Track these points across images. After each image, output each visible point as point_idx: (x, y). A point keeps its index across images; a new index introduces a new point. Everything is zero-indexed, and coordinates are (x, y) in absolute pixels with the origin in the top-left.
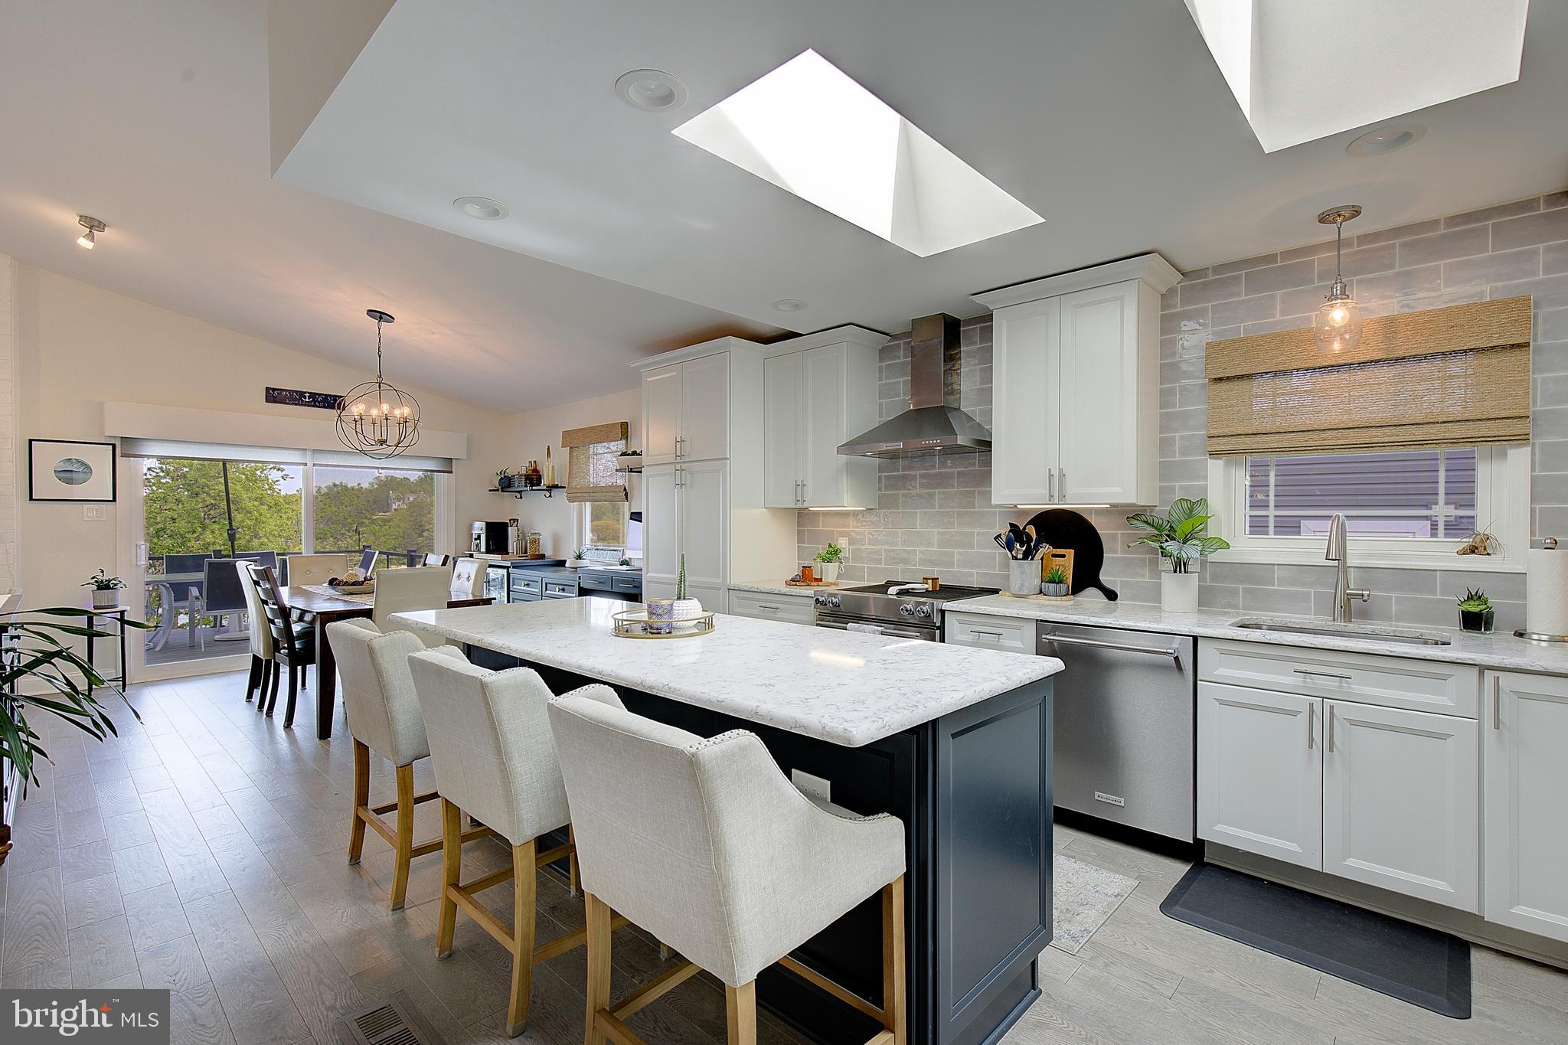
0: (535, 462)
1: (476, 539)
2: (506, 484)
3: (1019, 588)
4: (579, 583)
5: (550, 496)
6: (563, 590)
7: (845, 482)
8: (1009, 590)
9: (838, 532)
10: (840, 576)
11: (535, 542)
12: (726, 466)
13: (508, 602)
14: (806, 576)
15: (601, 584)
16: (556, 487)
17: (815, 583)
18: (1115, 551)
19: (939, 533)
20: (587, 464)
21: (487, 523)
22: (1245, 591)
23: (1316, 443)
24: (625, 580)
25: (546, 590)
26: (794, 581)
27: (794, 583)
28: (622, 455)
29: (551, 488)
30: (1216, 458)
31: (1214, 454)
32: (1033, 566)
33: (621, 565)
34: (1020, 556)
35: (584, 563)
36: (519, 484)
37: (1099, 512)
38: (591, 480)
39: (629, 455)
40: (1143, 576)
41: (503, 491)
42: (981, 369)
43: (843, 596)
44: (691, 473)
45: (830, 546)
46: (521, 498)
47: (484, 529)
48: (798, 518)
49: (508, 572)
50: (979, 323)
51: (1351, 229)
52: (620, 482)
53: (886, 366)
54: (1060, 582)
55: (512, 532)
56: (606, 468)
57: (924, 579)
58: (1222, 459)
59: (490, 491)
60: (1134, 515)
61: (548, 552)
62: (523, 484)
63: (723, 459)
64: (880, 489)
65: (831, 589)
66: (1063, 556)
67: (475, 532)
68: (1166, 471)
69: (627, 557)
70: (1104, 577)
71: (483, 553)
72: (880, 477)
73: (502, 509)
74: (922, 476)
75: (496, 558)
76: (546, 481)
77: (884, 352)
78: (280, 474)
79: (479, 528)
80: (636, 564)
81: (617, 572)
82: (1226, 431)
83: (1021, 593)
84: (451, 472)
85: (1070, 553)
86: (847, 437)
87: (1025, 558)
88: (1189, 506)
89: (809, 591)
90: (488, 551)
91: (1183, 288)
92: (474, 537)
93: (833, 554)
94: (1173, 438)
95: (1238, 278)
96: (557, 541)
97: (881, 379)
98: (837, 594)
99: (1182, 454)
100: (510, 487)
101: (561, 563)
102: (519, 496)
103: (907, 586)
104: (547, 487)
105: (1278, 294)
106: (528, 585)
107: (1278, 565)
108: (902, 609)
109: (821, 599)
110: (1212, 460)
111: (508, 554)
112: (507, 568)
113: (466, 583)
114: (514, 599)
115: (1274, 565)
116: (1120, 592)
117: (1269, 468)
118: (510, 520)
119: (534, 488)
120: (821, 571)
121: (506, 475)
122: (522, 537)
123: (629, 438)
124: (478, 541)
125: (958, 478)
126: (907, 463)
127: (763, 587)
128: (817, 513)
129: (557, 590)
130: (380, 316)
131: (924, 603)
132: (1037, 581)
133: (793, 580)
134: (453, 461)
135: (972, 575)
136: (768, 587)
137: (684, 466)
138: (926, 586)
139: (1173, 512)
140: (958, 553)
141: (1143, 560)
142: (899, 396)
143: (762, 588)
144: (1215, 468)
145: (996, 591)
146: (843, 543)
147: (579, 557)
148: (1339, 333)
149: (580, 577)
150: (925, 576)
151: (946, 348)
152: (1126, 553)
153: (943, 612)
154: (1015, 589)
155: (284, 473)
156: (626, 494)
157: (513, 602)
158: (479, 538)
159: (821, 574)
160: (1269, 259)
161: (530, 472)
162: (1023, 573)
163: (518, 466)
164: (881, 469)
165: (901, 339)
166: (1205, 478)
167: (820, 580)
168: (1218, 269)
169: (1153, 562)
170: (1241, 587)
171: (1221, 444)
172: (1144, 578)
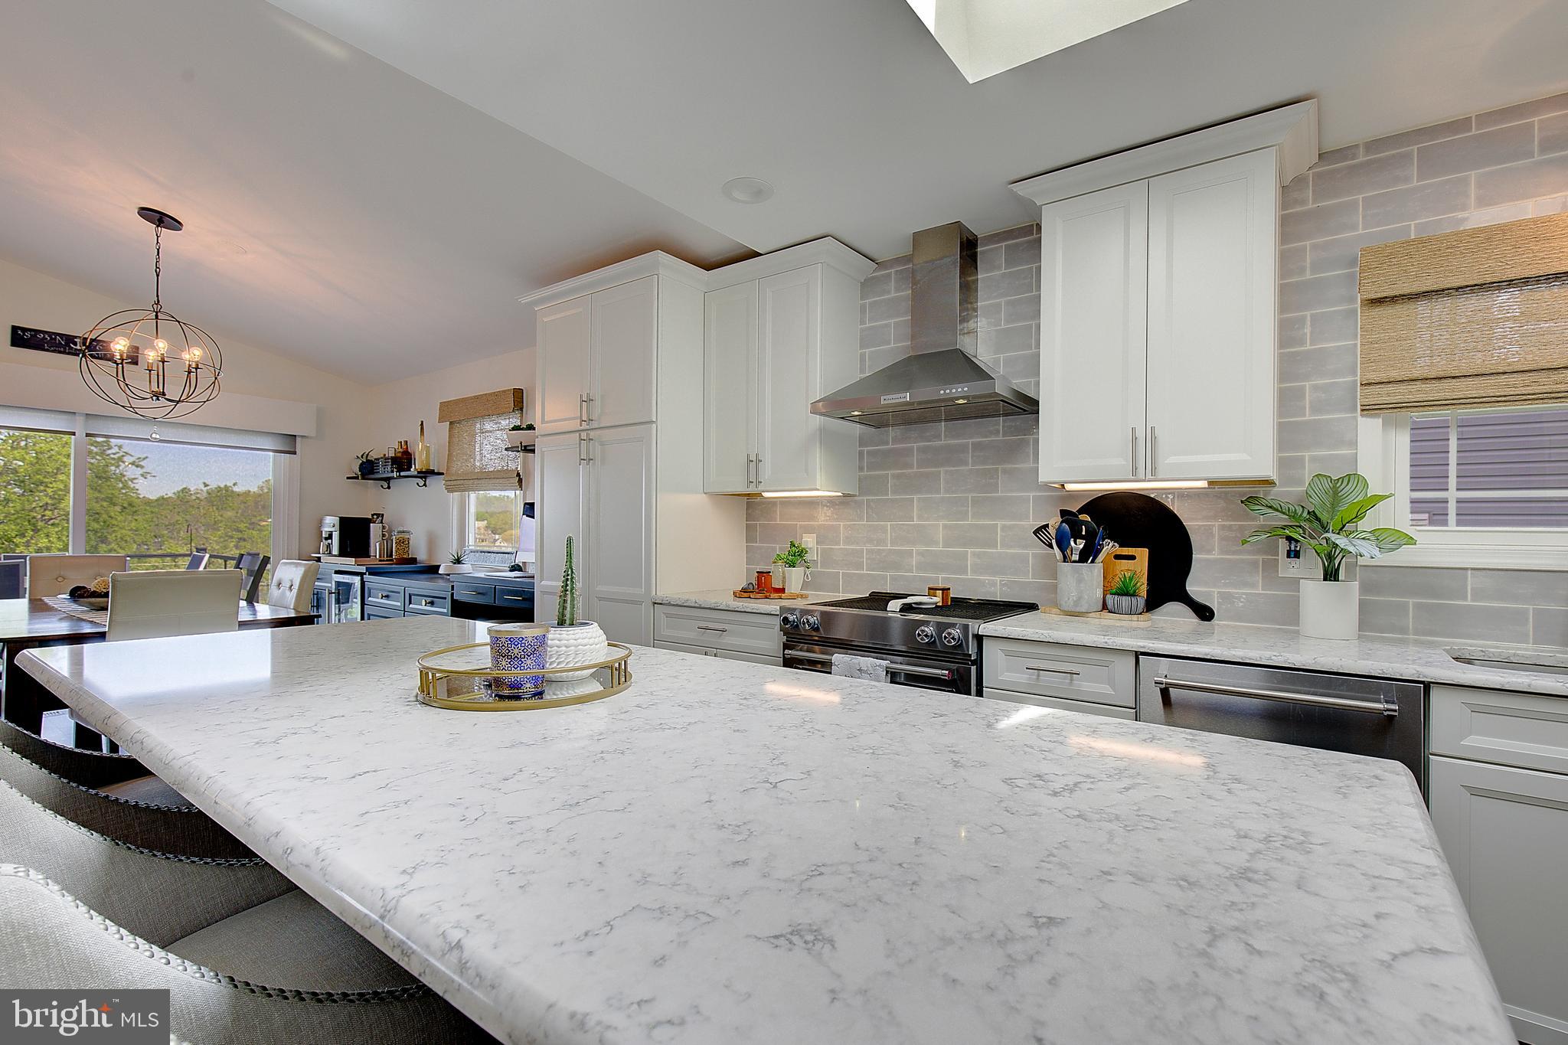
0: (406, 442)
1: (326, 539)
2: (368, 469)
3: (1075, 602)
4: (452, 594)
5: (425, 485)
6: (432, 603)
7: (818, 458)
8: (1055, 604)
9: (801, 526)
10: (805, 585)
11: (404, 543)
12: (651, 433)
13: (362, 618)
14: (762, 586)
15: (479, 596)
16: (432, 473)
17: (776, 595)
18: (1210, 551)
19: (945, 527)
20: (472, 443)
21: (341, 519)
22: (1417, 606)
23: (1548, 388)
24: (511, 590)
25: (410, 603)
26: (745, 592)
27: (746, 595)
28: (514, 429)
29: (426, 474)
30: (1371, 416)
31: (1368, 410)
32: (1093, 572)
33: (511, 571)
34: (1076, 557)
35: (466, 568)
36: (385, 471)
37: (1185, 493)
38: (478, 464)
39: (522, 429)
40: (1253, 585)
41: (363, 478)
42: (1008, 303)
43: (823, 613)
44: (602, 444)
45: (792, 545)
46: (389, 488)
47: (337, 527)
48: (747, 508)
49: (362, 579)
50: (1006, 239)
52: (512, 466)
53: (870, 304)
54: (1134, 595)
55: (375, 529)
56: (496, 450)
57: (930, 589)
58: (1379, 417)
59: (348, 478)
61: (422, 556)
62: (389, 470)
63: (646, 423)
64: (861, 469)
65: (800, 604)
66: (1132, 558)
67: (326, 529)
68: (1288, 435)
69: (519, 560)
70: (1194, 587)
71: (335, 556)
72: (861, 454)
73: (362, 501)
74: (922, 450)
75: (349, 563)
76: (418, 465)
77: (867, 286)
78: (140, 471)
79: (331, 524)
80: (531, 570)
81: (503, 581)
82: (1394, 374)
83: (1078, 610)
84: (295, 453)
85: (1142, 554)
86: (820, 393)
87: (1083, 559)
88: (1331, 486)
89: (773, 606)
90: (343, 553)
91: (1318, 176)
92: (324, 536)
93: (797, 556)
94: (1302, 389)
95: (1407, 156)
96: (432, 543)
97: (862, 322)
98: (812, 611)
99: (1315, 410)
100: (373, 473)
101: (433, 570)
102: (385, 485)
103: (909, 600)
104: (418, 472)
105: (1473, 175)
106: (387, 596)
107: (1472, 569)
108: (919, 635)
109: (791, 618)
110: (1364, 419)
111: (369, 556)
112: (361, 574)
113: (288, 593)
114: (369, 615)
115: (1467, 569)
116: (1218, 609)
117: (1450, 430)
118: (373, 515)
119: (402, 474)
120: (784, 578)
121: (369, 458)
122: (386, 537)
123: (524, 410)
124: (330, 541)
125: (973, 451)
126: (904, 429)
127: (702, 600)
128: (773, 502)
129: (424, 603)
130: (160, 219)
131: (953, 625)
132: (1099, 593)
133: (744, 590)
134: (298, 440)
135: (994, 584)
136: (712, 600)
137: (592, 434)
138: (935, 599)
139: (1311, 493)
140: (974, 554)
141: (1255, 563)
142: (892, 341)
143: (701, 602)
144: (1369, 429)
145: (1032, 607)
146: (809, 541)
147: (458, 561)
149: (453, 587)
150: (931, 586)
151: (962, 273)
152: (1226, 554)
153: (979, 639)
154: (1068, 603)
155: (144, 470)
156: (519, 481)
157: (369, 619)
158: (330, 537)
159: (784, 582)
160: (1462, 124)
161: (399, 455)
162: (1080, 581)
163: (384, 447)
164: (862, 442)
165: (891, 267)
166: (1354, 444)
167: (783, 590)
168: (1373, 145)
169: (1270, 567)
170: (1411, 601)
171: (1383, 394)
172: (1255, 588)
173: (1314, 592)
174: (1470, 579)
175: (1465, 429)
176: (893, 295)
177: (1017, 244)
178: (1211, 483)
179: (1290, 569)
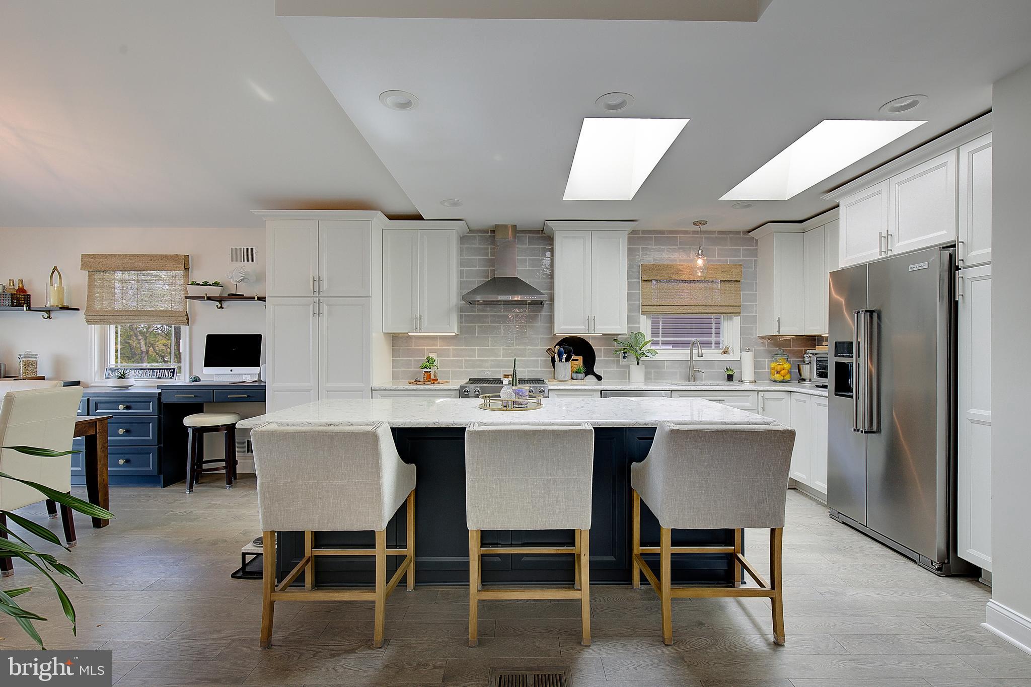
3: (562, 376)
8: (554, 378)
12: (370, 300)
18: (601, 357)
22: (655, 372)
23: (681, 311)
31: (643, 313)
32: (569, 364)
37: (593, 338)
39: (200, 285)
44: (328, 305)
48: (392, 340)
51: (703, 228)
52: (178, 308)
53: (466, 248)
54: (580, 373)
58: (645, 315)
60: (611, 339)
63: (367, 297)
64: (463, 323)
66: (578, 360)
70: (596, 370)
77: (464, 239)
82: (649, 303)
83: (565, 379)
85: (581, 358)
87: (566, 361)
88: (635, 336)
95: (651, 237)
97: (461, 255)
99: (630, 312)
105: (666, 248)
110: (642, 315)
115: (665, 360)
116: (603, 376)
117: (660, 320)
120: (436, 374)
126: (481, 308)
128: (415, 338)
132: (570, 373)
139: (629, 337)
141: (614, 361)
142: (476, 267)
144: (643, 318)
145: (541, 380)
147: (122, 377)
148: (700, 268)
152: (605, 357)
153: (549, 391)
156: (188, 319)
160: (663, 233)
162: (565, 369)
165: (478, 233)
166: (640, 322)
167: (436, 380)
168: (644, 232)
169: (618, 361)
170: (653, 370)
171: (647, 309)
172: (614, 369)
173: (634, 369)
174: (666, 363)
175: (664, 319)
176: (477, 246)
177: (533, 236)
178: (603, 334)
179: (624, 362)
